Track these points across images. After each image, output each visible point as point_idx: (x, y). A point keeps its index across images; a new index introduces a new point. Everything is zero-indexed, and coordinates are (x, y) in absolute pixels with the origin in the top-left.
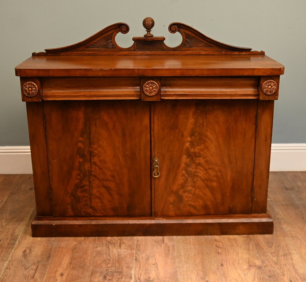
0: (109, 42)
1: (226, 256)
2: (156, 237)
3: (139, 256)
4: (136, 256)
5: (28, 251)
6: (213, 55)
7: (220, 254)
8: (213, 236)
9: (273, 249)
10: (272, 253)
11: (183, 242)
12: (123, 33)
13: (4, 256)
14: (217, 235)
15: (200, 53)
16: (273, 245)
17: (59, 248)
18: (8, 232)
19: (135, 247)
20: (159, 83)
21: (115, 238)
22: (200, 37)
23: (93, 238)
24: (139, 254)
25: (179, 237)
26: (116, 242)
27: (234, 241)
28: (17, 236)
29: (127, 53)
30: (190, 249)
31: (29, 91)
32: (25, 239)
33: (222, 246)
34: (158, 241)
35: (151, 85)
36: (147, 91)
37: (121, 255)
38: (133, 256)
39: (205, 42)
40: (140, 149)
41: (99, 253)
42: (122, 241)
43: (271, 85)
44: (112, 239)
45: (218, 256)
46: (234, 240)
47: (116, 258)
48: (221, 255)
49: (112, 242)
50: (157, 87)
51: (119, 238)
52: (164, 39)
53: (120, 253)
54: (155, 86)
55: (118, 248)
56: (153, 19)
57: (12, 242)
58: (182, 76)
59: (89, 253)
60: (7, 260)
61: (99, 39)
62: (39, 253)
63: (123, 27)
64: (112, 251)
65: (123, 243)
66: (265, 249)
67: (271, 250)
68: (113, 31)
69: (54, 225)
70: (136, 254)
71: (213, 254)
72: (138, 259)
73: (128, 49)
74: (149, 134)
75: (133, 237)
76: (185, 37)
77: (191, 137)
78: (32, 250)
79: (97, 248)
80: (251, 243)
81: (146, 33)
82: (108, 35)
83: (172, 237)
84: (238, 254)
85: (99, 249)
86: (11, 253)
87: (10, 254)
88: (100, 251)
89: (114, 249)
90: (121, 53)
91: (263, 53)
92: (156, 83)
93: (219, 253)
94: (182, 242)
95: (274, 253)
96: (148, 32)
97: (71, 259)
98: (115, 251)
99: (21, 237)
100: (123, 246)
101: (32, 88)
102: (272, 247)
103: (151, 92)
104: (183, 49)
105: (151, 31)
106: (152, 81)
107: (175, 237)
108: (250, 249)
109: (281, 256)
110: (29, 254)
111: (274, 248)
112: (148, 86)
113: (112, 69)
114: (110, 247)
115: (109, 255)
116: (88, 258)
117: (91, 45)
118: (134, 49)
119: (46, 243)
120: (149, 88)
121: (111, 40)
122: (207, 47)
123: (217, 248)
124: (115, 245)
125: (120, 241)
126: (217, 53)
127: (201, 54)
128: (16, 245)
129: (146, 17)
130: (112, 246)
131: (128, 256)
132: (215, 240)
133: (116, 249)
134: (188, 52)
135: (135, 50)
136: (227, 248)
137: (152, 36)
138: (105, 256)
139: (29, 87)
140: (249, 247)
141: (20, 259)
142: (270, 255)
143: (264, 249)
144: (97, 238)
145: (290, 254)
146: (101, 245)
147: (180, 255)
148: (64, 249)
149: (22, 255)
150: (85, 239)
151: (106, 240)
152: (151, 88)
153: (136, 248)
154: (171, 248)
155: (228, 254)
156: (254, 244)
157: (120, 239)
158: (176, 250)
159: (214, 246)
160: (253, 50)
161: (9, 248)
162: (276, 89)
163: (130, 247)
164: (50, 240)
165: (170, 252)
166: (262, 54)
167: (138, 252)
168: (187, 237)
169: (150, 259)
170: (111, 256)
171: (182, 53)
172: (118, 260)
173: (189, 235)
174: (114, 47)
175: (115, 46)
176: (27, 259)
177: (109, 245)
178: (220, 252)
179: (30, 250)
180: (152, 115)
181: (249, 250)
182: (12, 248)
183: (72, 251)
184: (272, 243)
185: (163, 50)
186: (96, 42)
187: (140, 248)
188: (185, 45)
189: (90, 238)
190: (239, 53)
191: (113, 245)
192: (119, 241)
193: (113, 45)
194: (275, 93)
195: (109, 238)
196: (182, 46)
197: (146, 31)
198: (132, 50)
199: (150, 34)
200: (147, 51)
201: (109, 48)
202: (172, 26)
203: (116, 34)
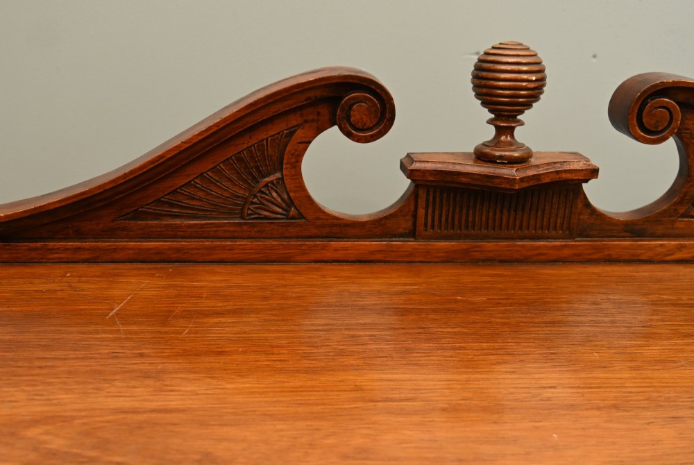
0: (266, 185)
12: (359, 140)
29: (372, 253)
52: (594, 173)
56: (542, 56)
61: (205, 166)
63: (357, 100)
68: (294, 120)
73: (379, 226)
81: (490, 132)
82: (261, 147)
96: (500, 131)
104: (681, 224)
105: (521, 123)
117: (158, 202)
118: (409, 225)
121: (278, 175)
129: (496, 44)
135: (413, 234)
137: (526, 156)
171: (680, 248)
174: (293, 211)
175: (301, 212)
185: (574, 232)
186: (188, 184)
193: (290, 202)
196: (682, 211)
197: (490, 122)
198: (401, 231)
199: (513, 144)
200: (486, 238)
201: (266, 218)
202: (651, 103)
203: (310, 142)
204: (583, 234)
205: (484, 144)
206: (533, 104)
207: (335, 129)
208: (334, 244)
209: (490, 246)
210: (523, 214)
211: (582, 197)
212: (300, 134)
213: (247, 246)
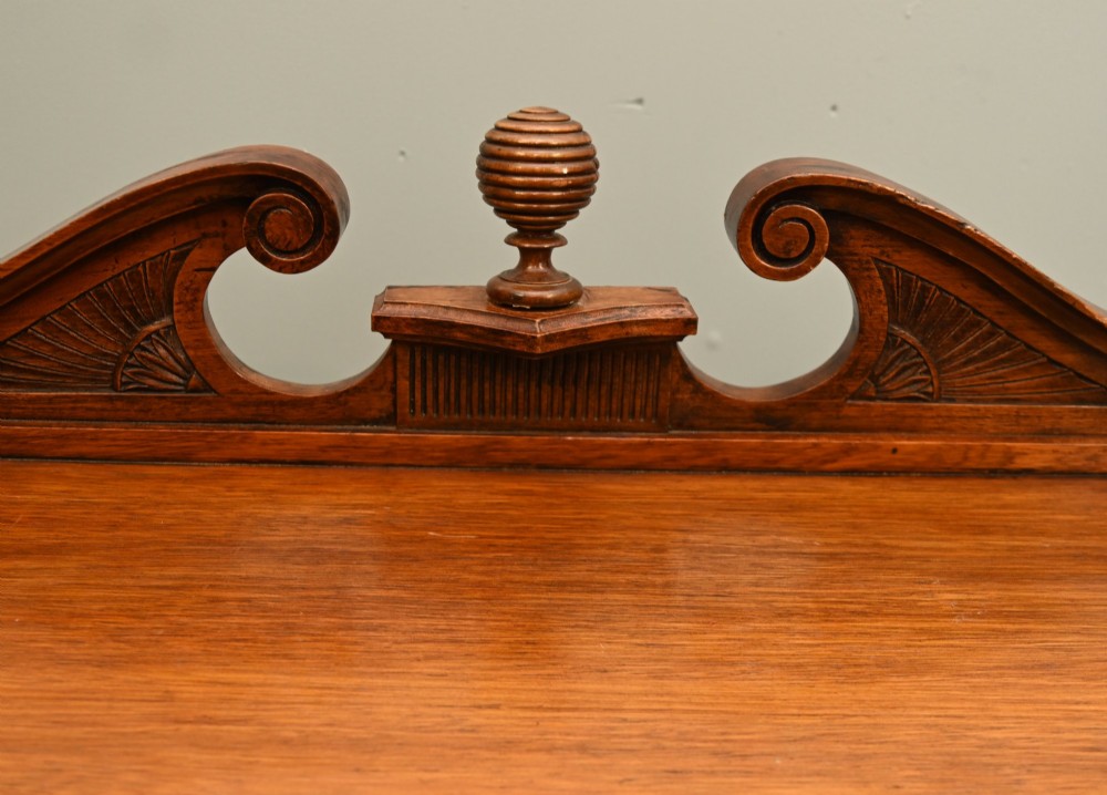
0: (148, 337)
12: (281, 268)
15: (1010, 455)
29: (323, 449)
52: (690, 325)
61: (48, 305)
63: (275, 205)
68: (184, 235)
73: (339, 406)
76: (879, 309)
81: (512, 257)
82: (134, 276)
90: (263, 442)
96: (527, 256)
104: (853, 409)
105: (561, 241)
118: (387, 403)
121: (167, 321)
127: (1021, 463)
129: (512, 110)
134: (906, 443)
137: (572, 296)
171: (847, 451)
174: (194, 380)
185: (667, 421)
186: (24, 334)
188: (874, 379)
193: (190, 367)
196: (852, 387)
197: (510, 241)
198: (374, 413)
199: (550, 276)
200: (514, 428)
201: (151, 389)
202: (777, 211)
203: (213, 270)
204: (683, 423)
205: (502, 278)
206: (581, 211)
207: (243, 256)
208: (260, 433)
209: (519, 441)
210: (576, 390)
211: (678, 363)
212: (196, 256)
213: (120, 434)
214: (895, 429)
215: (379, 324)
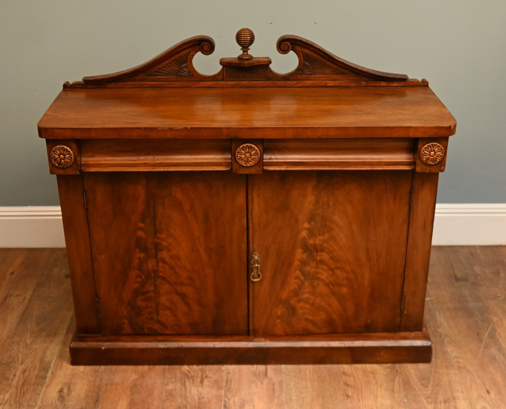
0: (183, 67)
1: (359, 401)
2: (255, 366)
3: (229, 399)
4: (225, 401)
5: (65, 390)
6: (346, 87)
7: (350, 397)
8: (340, 366)
9: (429, 390)
10: (427, 397)
11: (295, 377)
12: (206, 55)
13: (30, 399)
14: (346, 363)
15: (326, 84)
16: (429, 383)
17: (112, 384)
18: (35, 357)
19: (224, 384)
20: (260, 148)
21: (195, 367)
22: (326, 59)
23: (162, 367)
24: (229, 397)
25: (290, 367)
26: (197, 375)
27: (371, 375)
28: (49, 363)
29: (212, 85)
30: (306, 388)
31: (61, 160)
32: (61, 369)
33: (353, 384)
34: (259, 375)
35: (247, 150)
36: (242, 160)
37: (203, 398)
38: (221, 400)
39: (335, 67)
40: (232, 241)
41: (170, 394)
42: (205, 373)
43: (434, 151)
44: (189, 370)
45: (346, 400)
46: (372, 373)
47: (196, 403)
48: (350, 400)
49: (189, 375)
50: (258, 154)
51: (200, 367)
52: (270, 62)
53: (201, 394)
54: (254, 152)
55: (199, 386)
56: (253, 32)
57: (42, 373)
58: (296, 137)
59: (156, 394)
60: (36, 406)
61: (167, 62)
62: (83, 395)
63: (205, 44)
64: (190, 392)
65: (207, 377)
66: (417, 390)
67: (425, 391)
68: (189, 50)
69: (103, 348)
70: (226, 396)
71: (339, 397)
72: (228, 405)
73: (214, 78)
74: (245, 219)
75: (221, 366)
76: (303, 59)
77: (309, 222)
78: (72, 388)
79: (167, 385)
80: (397, 379)
81: (241, 52)
82: (181, 57)
83: (278, 366)
84: (376, 397)
85: (170, 387)
86: (42, 395)
87: (39, 395)
88: (171, 391)
89: (193, 387)
90: (202, 84)
91: (426, 84)
92: (256, 148)
93: (348, 396)
94: (294, 375)
95: (430, 397)
96: (244, 51)
97: (130, 404)
98: (194, 391)
99: (54, 364)
100: (206, 382)
101: (64, 155)
102: (427, 387)
103: (247, 161)
104: (299, 77)
105: (249, 49)
106: (249, 145)
107: (283, 366)
108: (395, 388)
109: (441, 402)
110: (68, 395)
111: (431, 389)
112: (243, 152)
113: (187, 128)
114: (188, 384)
115: (185, 398)
116: (155, 403)
117: (155, 71)
118: (222, 77)
119: (92, 376)
120: (245, 155)
121: (186, 64)
122: (338, 74)
123: (346, 387)
124: (193, 380)
125: (202, 372)
126: (353, 85)
127: (328, 85)
128: (47, 380)
129: (241, 29)
130: (190, 383)
131: (214, 401)
132: (344, 373)
133: (195, 388)
134: (308, 82)
135: (223, 80)
136: (360, 388)
137: (251, 58)
138: (179, 400)
139: (61, 154)
140: (393, 386)
141: (54, 404)
142: (425, 401)
143: (415, 390)
144: (167, 367)
145: (454, 399)
146: (173, 380)
147: (291, 399)
148: (118, 387)
149: (57, 397)
150: (150, 369)
151: (181, 371)
152: (248, 155)
153: (225, 386)
154: (277, 387)
155: (362, 397)
156: (401, 381)
157: (201, 370)
158: (284, 390)
159: (342, 383)
160: (411, 76)
161: (38, 385)
162: (441, 156)
163: (217, 384)
164: (98, 371)
165: (276, 394)
166: (424, 85)
167: (227, 394)
168: (302, 367)
169: (246, 405)
170: (189, 400)
171: (298, 83)
172: (198, 407)
173: (305, 363)
174: (191, 74)
175: (193, 74)
176: (65, 405)
177: (186, 379)
178: (350, 394)
179: (69, 388)
180: (249, 191)
181: (393, 391)
182: (42, 385)
183: (131, 391)
184: (429, 380)
185: (268, 79)
186: (163, 67)
187: (231, 385)
188: (302, 71)
189: (159, 368)
190: (388, 83)
191: (191, 381)
192: (200, 373)
193: (190, 72)
194: (439, 163)
195: (185, 368)
196: (298, 72)
197: (241, 49)
198: (220, 79)
199: (248, 55)
200: (243, 81)
201: (183, 76)
202: (283, 43)
203: (194, 55)
204: (270, 80)
205: (240, 55)
206: (252, 44)
207: (200, 53)
208: (202, 83)
209: (243, 83)
210: (253, 74)
211: (269, 69)
212: (191, 53)
213: (178, 84)
214: (307, 80)
215: (221, 63)
